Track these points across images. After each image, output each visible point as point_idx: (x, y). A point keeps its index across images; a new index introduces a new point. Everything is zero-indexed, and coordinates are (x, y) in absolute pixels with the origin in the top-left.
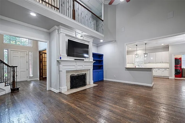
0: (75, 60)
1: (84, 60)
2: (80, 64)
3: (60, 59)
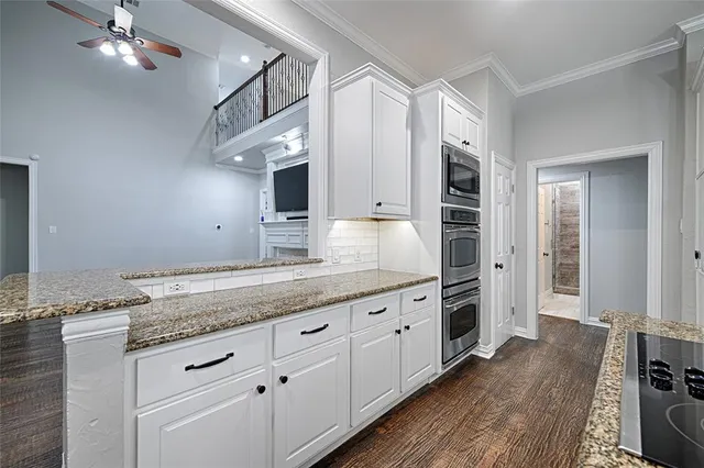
0: (288, 218)
2: (298, 231)
3: (263, 220)
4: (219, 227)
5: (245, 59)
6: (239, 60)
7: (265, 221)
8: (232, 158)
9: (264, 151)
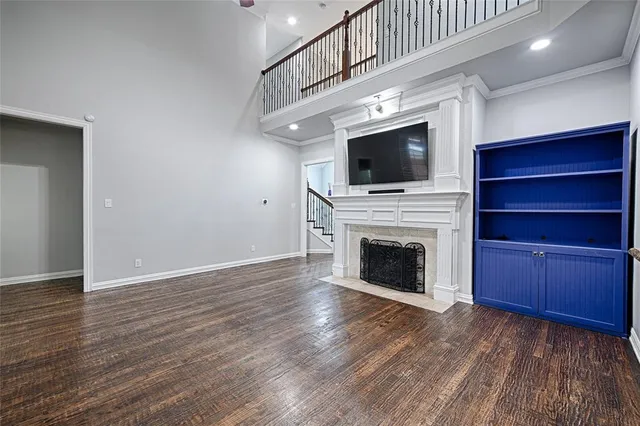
0: (370, 192)
1: (403, 191)
2: (389, 206)
3: (330, 194)
4: (265, 202)
5: (292, 21)
6: (286, 22)
7: (332, 196)
8: (286, 127)
9: (331, 117)
